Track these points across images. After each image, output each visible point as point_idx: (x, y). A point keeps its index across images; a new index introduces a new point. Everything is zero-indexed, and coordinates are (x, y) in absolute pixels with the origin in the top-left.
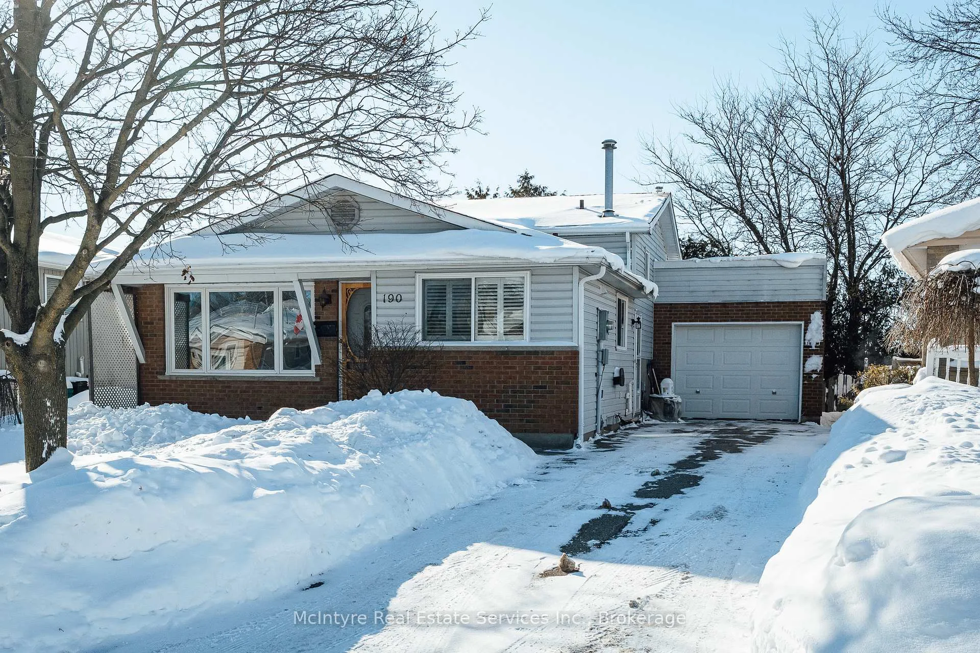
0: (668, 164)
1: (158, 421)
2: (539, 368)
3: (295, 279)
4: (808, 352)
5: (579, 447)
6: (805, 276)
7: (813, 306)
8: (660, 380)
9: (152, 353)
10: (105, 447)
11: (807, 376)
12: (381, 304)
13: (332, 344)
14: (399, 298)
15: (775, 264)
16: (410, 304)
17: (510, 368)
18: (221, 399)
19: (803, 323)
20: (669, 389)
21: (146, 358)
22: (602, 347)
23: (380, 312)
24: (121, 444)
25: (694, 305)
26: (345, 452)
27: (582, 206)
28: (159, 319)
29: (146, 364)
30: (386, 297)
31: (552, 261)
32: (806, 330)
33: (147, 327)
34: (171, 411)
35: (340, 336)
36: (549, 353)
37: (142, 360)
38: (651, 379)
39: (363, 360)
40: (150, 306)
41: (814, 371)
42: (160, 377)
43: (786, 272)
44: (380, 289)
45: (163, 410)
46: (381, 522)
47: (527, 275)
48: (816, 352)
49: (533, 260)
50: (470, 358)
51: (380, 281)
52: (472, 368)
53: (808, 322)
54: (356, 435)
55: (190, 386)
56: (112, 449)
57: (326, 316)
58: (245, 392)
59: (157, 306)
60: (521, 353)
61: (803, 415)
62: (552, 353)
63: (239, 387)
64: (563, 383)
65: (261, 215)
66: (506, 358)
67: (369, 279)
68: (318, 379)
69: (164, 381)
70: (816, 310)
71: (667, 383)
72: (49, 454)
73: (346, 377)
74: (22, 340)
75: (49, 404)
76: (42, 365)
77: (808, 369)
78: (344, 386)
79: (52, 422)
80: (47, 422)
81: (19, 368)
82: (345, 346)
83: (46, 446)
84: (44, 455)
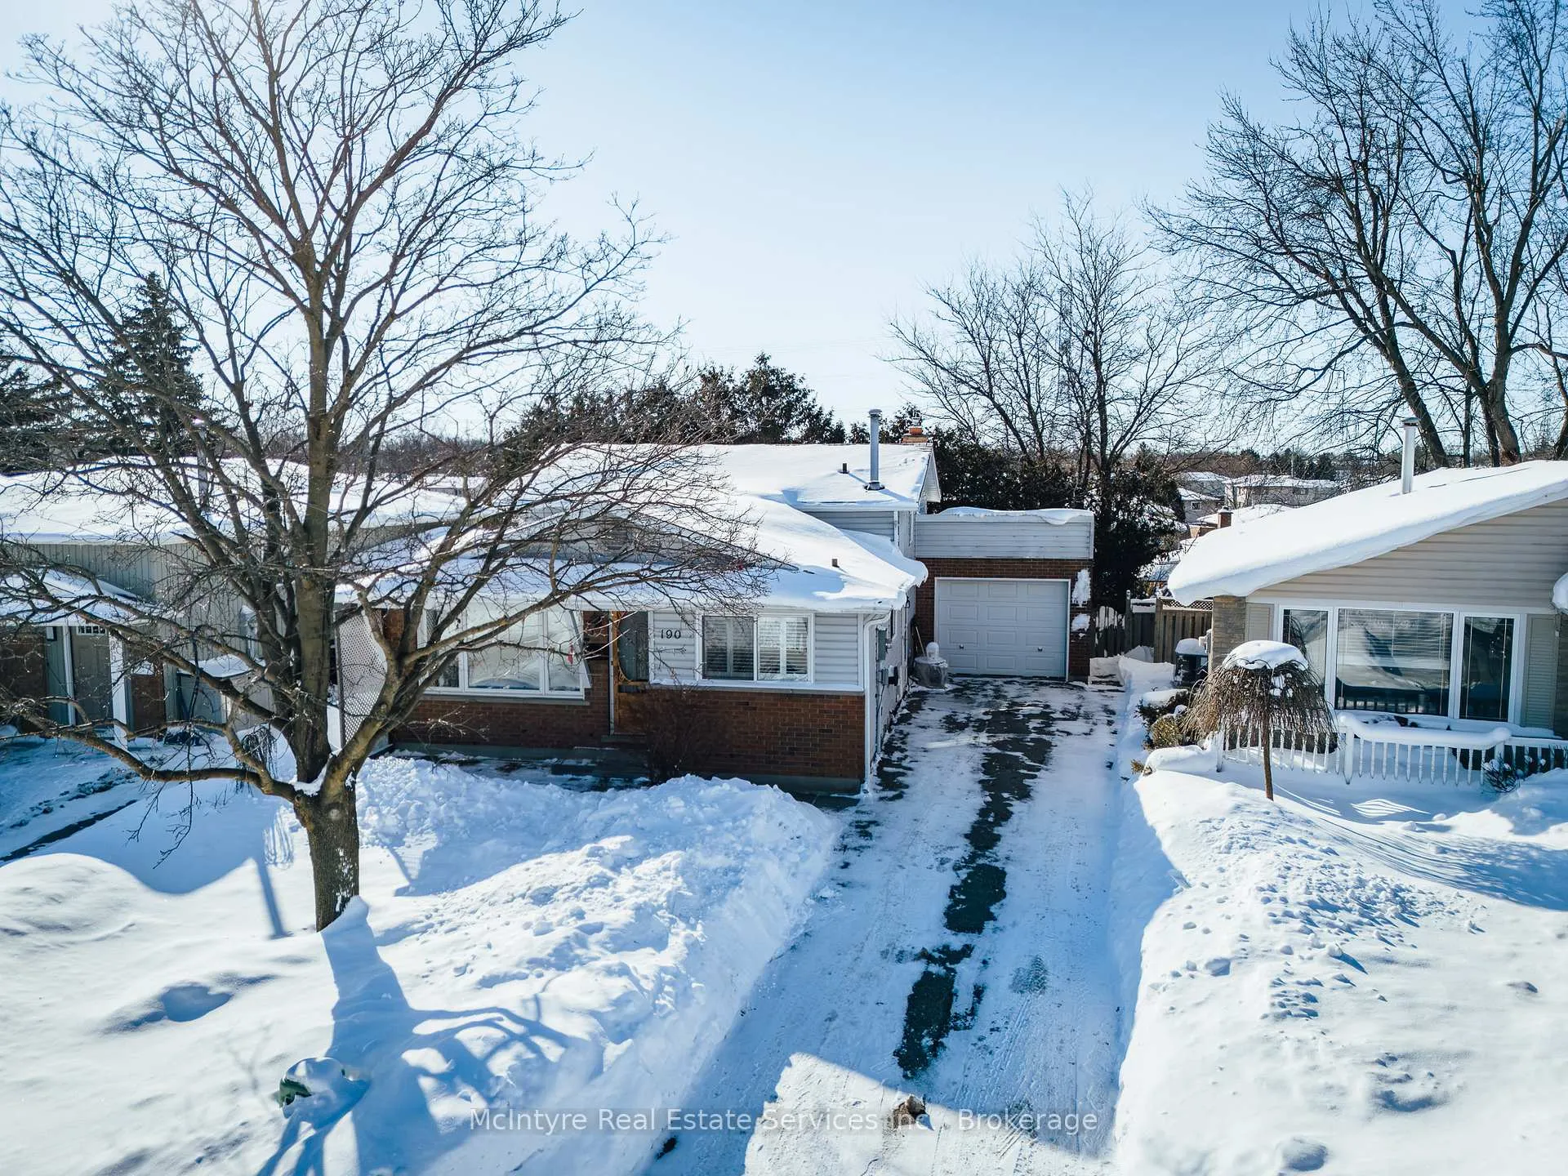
0: (911, 339)
2: (825, 712)
4: (1075, 610)
5: (866, 792)
6: (1071, 533)
7: (1080, 564)
8: (925, 645)
11: (1074, 635)
12: (659, 640)
13: (602, 666)
14: (678, 635)
15: (1041, 520)
16: (690, 642)
17: (795, 710)
19: (1069, 581)
20: (935, 655)
22: (882, 667)
23: (658, 647)
25: (957, 560)
26: (665, 922)
27: (845, 471)
30: (665, 632)
32: (1073, 588)
35: (611, 659)
36: (835, 697)
38: (914, 639)
39: (634, 684)
41: (1082, 630)
43: (1050, 528)
44: (658, 624)
46: (715, 1024)
47: (811, 616)
48: (1083, 611)
50: (754, 699)
52: (755, 709)
53: (1074, 580)
54: (674, 894)
60: (806, 696)
61: (1070, 674)
62: (838, 697)
64: (849, 727)
66: (790, 700)
67: (646, 614)
68: (588, 704)
70: (1083, 568)
71: (933, 646)
72: (343, 906)
73: (619, 701)
74: (312, 789)
75: (341, 854)
76: (334, 814)
77: (1076, 627)
78: (615, 710)
79: (346, 871)
80: (341, 873)
81: (310, 818)
82: (616, 669)
83: (339, 899)
84: (338, 909)
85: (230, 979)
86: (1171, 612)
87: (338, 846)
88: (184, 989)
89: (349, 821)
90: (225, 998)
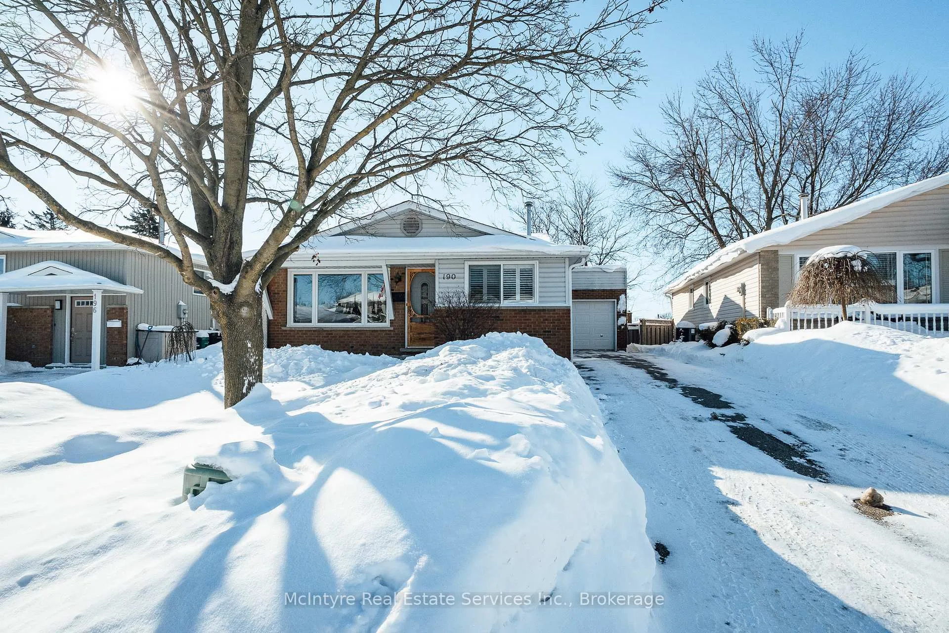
1: (304, 357)
2: (547, 320)
3: (383, 264)
4: (619, 315)
6: (616, 277)
7: (622, 292)
9: (278, 312)
10: (269, 377)
11: (619, 327)
12: (442, 281)
13: (401, 306)
14: (454, 276)
15: (601, 270)
16: (462, 280)
17: (527, 320)
18: (325, 342)
19: (615, 300)
21: (273, 316)
23: (442, 285)
24: (280, 375)
28: (284, 291)
29: (274, 320)
30: (445, 276)
31: (559, 253)
32: (617, 304)
33: (275, 296)
34: (311, 350)
35: (406, 302)
36: (553, 310)
37: (271, 318)
39: (420, 316)
40: (277, 283)
41: (623, 325)
42: (283, 328)
43: (608, 274)
44: (441, 271)
45: (306, 349)
47: (536, 263)
48: (623, 315)
49: (548, 253)
50: (501, 314)
51: (441, 266)
52: (503, 320)
53: (618, 300)
55: (304, 334)
56: (275, 379)
57: (397, 289)
58: (342, 337)
59: (282, 283)
61: (618, 347)
62: (554, 310)
63: (337, 334)
64: (562, 329)
65: (372, 220)
66: (524, 314)
67: (434, 265)
68: (392, 329)
69: (286, 331)
72: (249, 389)
73: (411, 327)
74: (227, 289)
75: (249, 345)
76: (245, 311)
77: (620, 323)
78: (408, 333)
79: (252, 360)
80: (248, 361)
81: (224, 313)
82: (409, 308)
83: (246, 382)
84: (244, 391)
85: (140, 433)
86: (650, 326)
87: (247, 338)
88: (91, 436)
89: (257, 323)
90: (134, 446)
